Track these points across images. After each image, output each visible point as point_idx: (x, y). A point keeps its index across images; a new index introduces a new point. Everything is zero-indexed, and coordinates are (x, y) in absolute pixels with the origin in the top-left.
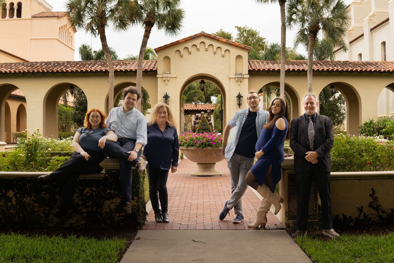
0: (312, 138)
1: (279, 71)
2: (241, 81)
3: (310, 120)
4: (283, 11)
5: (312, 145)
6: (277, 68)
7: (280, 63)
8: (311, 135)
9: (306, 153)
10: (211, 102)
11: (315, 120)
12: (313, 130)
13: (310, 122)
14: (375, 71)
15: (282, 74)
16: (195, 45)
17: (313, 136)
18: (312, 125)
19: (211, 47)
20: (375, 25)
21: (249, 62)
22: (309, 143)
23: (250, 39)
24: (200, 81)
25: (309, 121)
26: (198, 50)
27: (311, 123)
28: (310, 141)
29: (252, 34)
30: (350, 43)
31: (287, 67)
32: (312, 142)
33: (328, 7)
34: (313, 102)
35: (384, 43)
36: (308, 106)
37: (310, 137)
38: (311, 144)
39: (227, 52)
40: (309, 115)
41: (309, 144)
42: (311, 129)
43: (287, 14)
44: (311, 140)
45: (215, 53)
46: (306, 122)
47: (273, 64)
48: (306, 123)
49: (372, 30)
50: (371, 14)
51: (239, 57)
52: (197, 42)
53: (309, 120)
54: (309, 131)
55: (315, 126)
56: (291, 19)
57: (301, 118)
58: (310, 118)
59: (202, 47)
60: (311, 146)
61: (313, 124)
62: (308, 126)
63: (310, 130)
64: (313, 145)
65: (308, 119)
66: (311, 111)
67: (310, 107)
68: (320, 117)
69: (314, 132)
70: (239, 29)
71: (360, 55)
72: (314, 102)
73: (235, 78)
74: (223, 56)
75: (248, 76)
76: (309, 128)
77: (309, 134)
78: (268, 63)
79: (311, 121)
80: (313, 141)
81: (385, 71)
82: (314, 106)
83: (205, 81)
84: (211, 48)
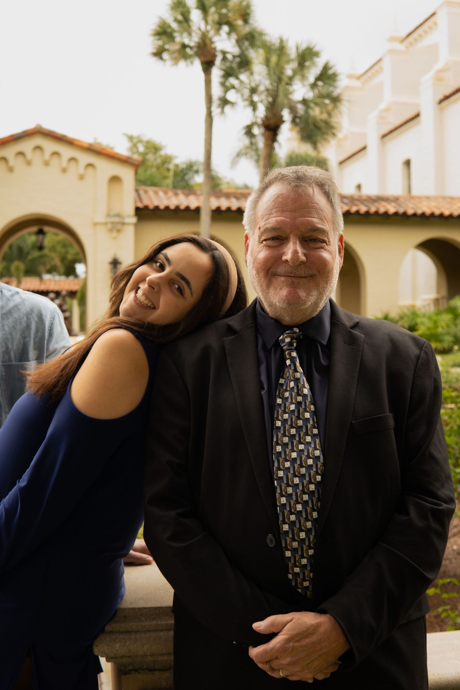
0: (299, 507)
1: (198, 210)
2: (119, 231)
3: (293, 359)
4: (208, 82)
5: (304, 561)
6: (193, 206)
7: (201, 194)
8: (296, 480)
9: (260, 626)
10: (76, 276)
11: (324, 362)
12: (308, 439)
13: (289, 373)
14: (396, 214)
15: (205, 217)
16: (21, 154)
17: (312, 487)
18: (305, 396)
19: (55, 158)
20: (391, 127)
21: (137, 191)
22: (278, 542)
23: (150, 157)
24: (34, 229)
25: (282, 366)
26: (29, 163)
27: (297, 380)
28: (286, 527)
29: (155, 148)
30: (341, 163)
31: (215, 203)
32: (303, 535)
33: (304, 78)
34: (323, 232)
35: (408, 163)
36: (288, 256)
37: (289, 496)
38: (294, 551)
39: (90, 169)
40: (287, 319)
41: (280, 549)
42: (299, 429)
43: (217, 91)
44: (292, 524)
45: (64, 170)
46: (263, 369)
47: (187, 195)
48: (264, 378)
49: (384, 136)
50: (383, 106)
51: (115, 179)
52: (27, 146)
53: (284, 360)
54: (279, 449)
55: (322, 404)
56: (224, 102)
57: (228, 339)
58: (290, 344)
59: (36, 158)
60: (297, 570)
61: (312, 389)
62: (273, 407)
63: (292, 437)
64: (310, 558)
65: (277, 344)
66: (302, 294)
67: (297, 264)
68: (356, 332)
69: (318, 453)
70: (131, 138)
71: (359, 187)
72: (326, 227)
73: (106, 224)
74: (81, 177)
75: (134, 220)
76: (279, 424)
77: (281, 474)
78: (176, 194)
79: (300, 369)
80: (308, 532)
81: (415, 215)
82: (325, 255)
83: (46, 229)
84: (55, 160)
